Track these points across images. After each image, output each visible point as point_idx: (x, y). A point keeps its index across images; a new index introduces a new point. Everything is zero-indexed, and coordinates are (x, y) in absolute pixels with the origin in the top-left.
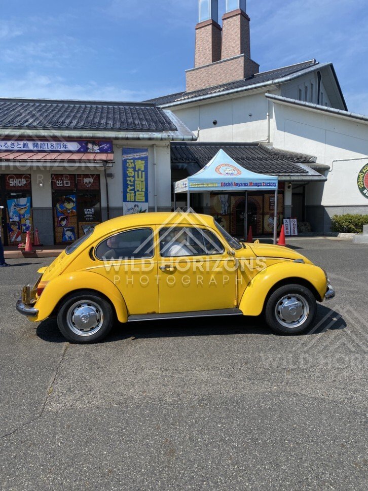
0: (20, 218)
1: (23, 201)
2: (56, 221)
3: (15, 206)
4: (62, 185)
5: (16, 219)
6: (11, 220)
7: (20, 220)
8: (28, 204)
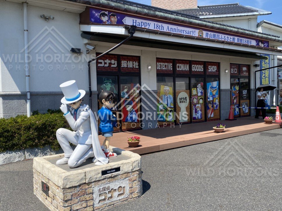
0: (213, 98)
1: (215, 84)
2: (232, 99)
3: (211, 88)
4: (233, 72)
5: (211, 99)
6: (209, 100)
7: (213, 100)
8: (218, 87)
